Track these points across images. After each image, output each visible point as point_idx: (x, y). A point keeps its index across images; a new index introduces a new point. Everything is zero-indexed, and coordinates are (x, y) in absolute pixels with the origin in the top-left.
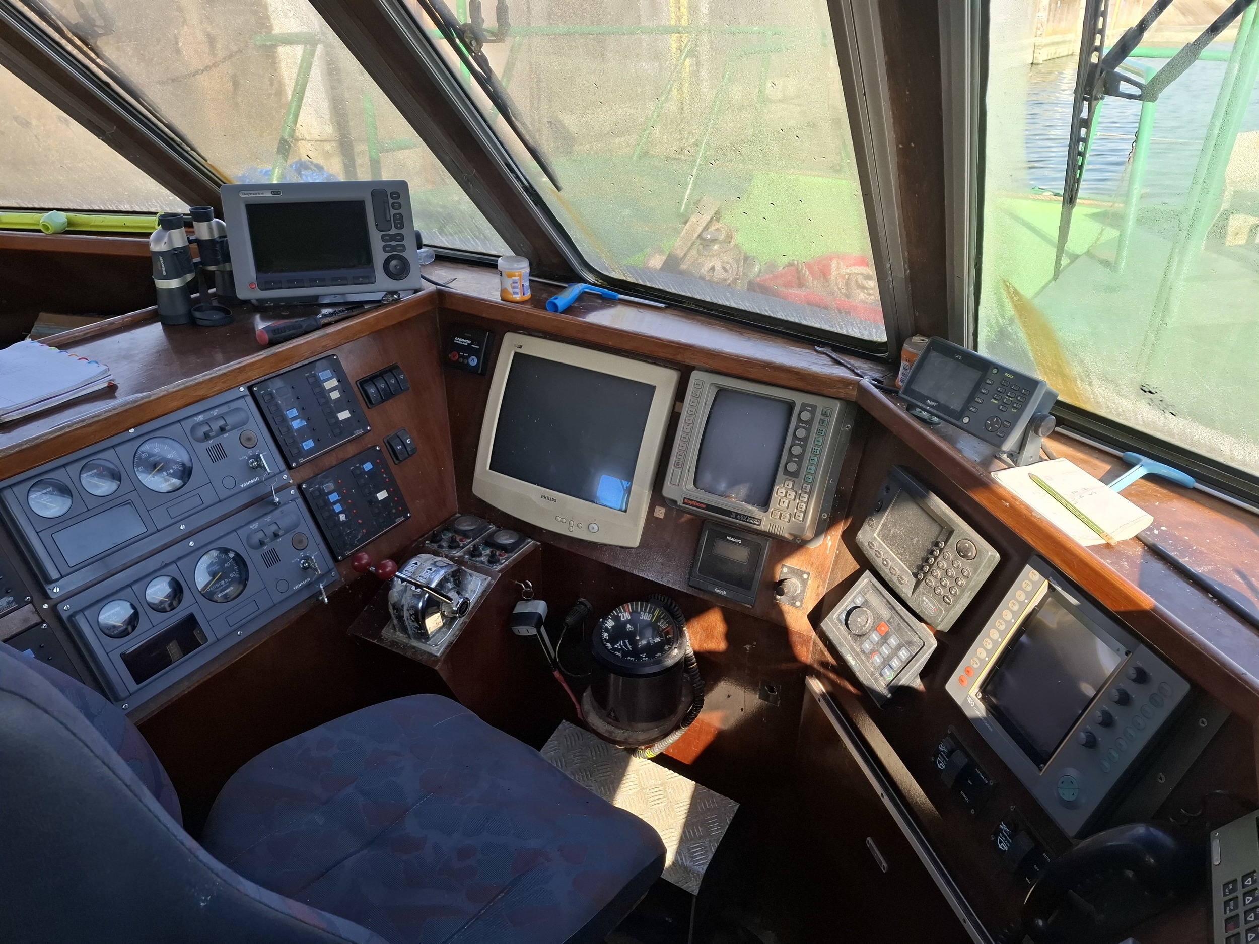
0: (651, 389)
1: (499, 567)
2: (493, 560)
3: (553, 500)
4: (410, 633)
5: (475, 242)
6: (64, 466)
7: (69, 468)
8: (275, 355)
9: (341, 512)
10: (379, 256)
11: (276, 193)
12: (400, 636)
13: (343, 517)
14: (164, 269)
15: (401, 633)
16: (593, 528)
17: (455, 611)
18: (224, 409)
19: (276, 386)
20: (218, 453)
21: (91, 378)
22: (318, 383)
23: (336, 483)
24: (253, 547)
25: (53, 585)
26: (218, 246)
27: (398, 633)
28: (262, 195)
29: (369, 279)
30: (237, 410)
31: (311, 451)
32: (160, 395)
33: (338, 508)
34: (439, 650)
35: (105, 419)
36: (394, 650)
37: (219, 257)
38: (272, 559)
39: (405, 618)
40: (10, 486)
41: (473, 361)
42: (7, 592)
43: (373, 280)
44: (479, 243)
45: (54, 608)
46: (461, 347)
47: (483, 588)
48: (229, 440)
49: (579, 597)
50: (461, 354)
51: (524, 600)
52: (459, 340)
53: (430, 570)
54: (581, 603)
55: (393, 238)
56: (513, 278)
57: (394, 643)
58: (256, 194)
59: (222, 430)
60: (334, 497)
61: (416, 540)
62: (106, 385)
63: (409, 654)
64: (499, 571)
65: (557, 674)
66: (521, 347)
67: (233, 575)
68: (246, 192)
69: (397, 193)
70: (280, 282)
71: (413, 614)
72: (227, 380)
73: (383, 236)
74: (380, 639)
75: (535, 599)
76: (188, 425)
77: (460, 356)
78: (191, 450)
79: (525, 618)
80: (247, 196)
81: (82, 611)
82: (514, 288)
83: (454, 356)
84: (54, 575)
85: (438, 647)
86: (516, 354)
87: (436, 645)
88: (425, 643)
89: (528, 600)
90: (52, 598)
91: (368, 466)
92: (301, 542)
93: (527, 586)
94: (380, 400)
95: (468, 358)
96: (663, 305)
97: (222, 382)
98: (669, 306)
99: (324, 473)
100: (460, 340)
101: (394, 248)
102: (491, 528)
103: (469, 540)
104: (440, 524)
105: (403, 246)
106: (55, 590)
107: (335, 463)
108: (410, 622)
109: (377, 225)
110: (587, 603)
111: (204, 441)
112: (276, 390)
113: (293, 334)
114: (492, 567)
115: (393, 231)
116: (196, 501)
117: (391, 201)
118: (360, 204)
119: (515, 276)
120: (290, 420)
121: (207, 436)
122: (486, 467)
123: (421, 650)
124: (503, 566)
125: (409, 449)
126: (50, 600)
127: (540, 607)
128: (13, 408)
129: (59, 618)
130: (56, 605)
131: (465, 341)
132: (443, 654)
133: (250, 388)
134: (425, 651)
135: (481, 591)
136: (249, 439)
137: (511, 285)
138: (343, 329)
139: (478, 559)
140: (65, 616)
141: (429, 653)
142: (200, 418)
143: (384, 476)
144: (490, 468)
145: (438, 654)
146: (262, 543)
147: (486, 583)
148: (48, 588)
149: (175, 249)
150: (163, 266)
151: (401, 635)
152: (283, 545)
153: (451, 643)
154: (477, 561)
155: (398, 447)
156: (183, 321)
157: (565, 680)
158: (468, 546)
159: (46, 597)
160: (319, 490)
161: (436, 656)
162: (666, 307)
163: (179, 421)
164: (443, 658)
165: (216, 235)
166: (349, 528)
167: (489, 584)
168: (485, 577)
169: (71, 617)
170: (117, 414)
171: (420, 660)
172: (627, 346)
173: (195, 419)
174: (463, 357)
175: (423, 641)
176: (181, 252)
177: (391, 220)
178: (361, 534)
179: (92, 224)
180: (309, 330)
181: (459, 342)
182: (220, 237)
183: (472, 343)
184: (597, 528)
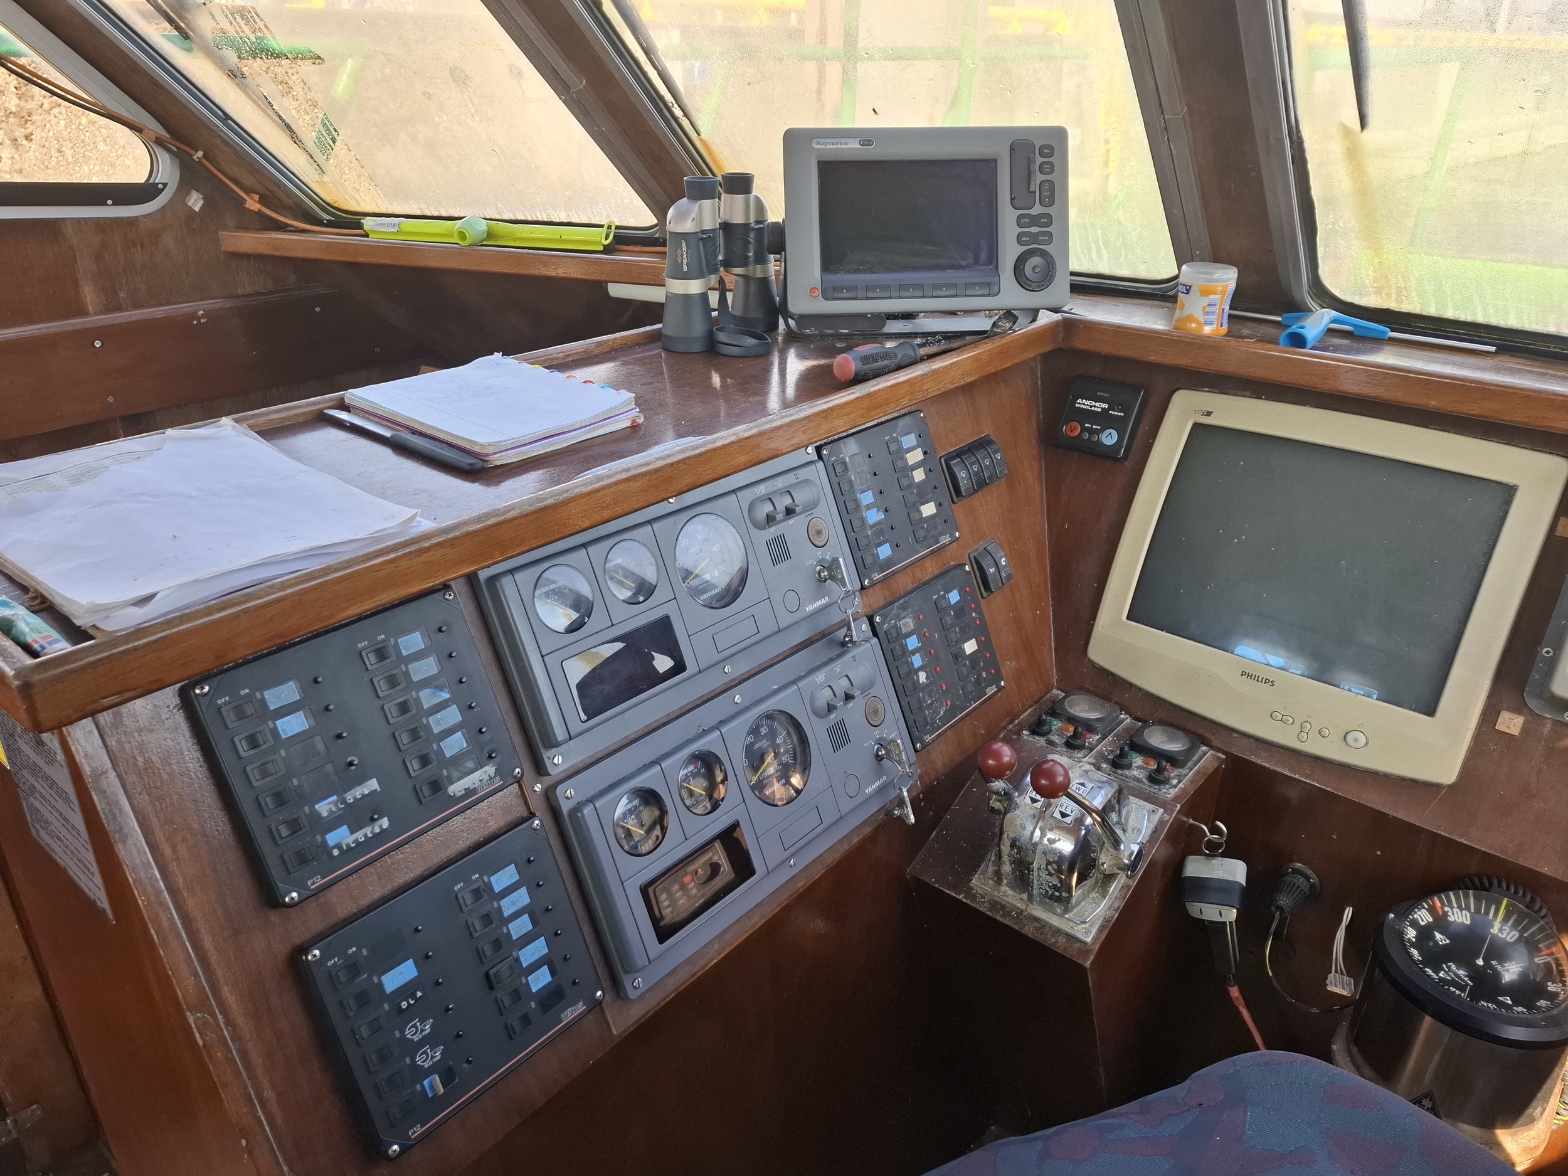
0: (1508, 492)
1: (1173, 792)
2: (1156, 778)
3: (1267, 681)
4: (1035, 892)
5: (1099, 252)
6: (584, 546)
7: (591, 549)
8: (869, 395)
9: (921, 669)
10: (1009, 250)
11: (866, 142)
12: (1009, 895)
13: (922, 677)
14: (685, 262)
15: (1012, 888)
16: (1356, 740)
17: (1125, 864)
18: (790, 479)
19: (850, 449)
20: (780, 551)
21: (611, 409)
22: (901, 453)
23: (917, 619)
24: (817, 714)
25: (554, 750)
26: (752, 235)
27: (1004, 888)
28: (845, 146)
29: (992, 288)
30: (807, 482)
31: (889, 563)
32: (728, 441)
33: (917, 660)
34: (1088, 932)
35: (656, 471)
36: (998, 918)
37: (751, 254)
38: (839, 736)
39: (1035, 865)
40: (511, 571)
41: (1109, 438)
42: (490, 757)
43: (996, 290)
44: (1106, 256)
45: (549, 795)
46: (1089, 415)
47: (1152, 826)
48: (793, 529)
49: (1292, 861)
50: (1087, 425)
51: (1206, 855)
52: (1083, 404)
53: (1083, 784)
54: (1297, 871)
55: (1035, 220)
56: (1211, 296)
57: (996, 905)
58: (837, 144)
59: (790, 512)
60: (912, 643)
61: (1005, 728)
62: (628, 424)
63: (1029, 930)
64: (1176, 799)
65: (1235, 992)
66: (1209, 414)
67: (786, 759)
68: (822, 141)
69: (1051, 148)
70: (856, 288)
71: (1054, 862)
72: (809, 430)
73: (1019, 217)
74: (969, 892)
75: (1223, 855)
76: (746, 496)
77: (1084, 430)
78: (747, 541)
79: (1203, 888)
80: (823, 147)
81: (591, 800)
82: (1208, 313)
83: (1072, 430)
84: (560, 734)
85: (1087, 925)
86: (1196, 426)
87: (1084, 922)
88: (1062, 915)
89: (1212, 856)
90: (550, 775)
91: (954, 597)
92: (876, 712)
93: (1215, 830)
94: (972, 490)
95: (1098, 432)
96: (1493, 349)
97: (804, 433)
98: (1502, 350)
99: (902, 601)
100: (1088, 402)
101: (1034, 238)
102: (1123, 721)
103: (1097, 737)
104: (1035, 703)
105: (1050, 234)
106: (556, 761)
107: (910, 587)
108: (1044, 875)
109: (1012, 199)
110: (1309, 872)
111: (765, 529)
112: (850, 457)
113: (887, 366)
114: (1160, 790)
115: (1037, 210)
116: (749, 628)
117: (1039, 160)
118: (990, 164)
119: (1215, 293)
120: (864, 509)
121: (770, 519)
122: (1121, 614)
123: (1051, 926)
124: (1177, 790)
125: (1003, 575)
126: (545, 778)
127: (1236, 871)
128: (509, 444)
129: (554, 811)
130: (554, 786)
131: (1097, 404)
132: (1095, 939)
133: (818, 449)
134: (1059, 930)
135: (1149, 832)
136: (819, 532)
137: (1204, 308)
138: (952, 364)
139: (1127, 772)
140: (565, 807)
141: (1067, 934)
142: (761, 490)
143: (974, 614)
144: (1128, 618)
145: (1089, 940)
146: (831, 708)
147: (1156, 818)
148: (546, 754)
149: (703, 232)
150: (685, 257)
151: (1010, 892)
152: (853, 714)
153: (1108, 921)
154: (1126, 777)
155: (991, 570)
156: (697, 347)
157: (1246, 1005)
158: (1098, 748)
159: (540, 768)
160: (895, 627)
161: (1085, 943)
162: (1496, 353)
163: (734, 491)
164: (1097, 947)
165: (752, 220)
166: (931, 697)
167: (1161, 822)
168: (1152, 807)
169: (577, 809)
170: (672, 464)
171: (1054, 944)
172: (1472, 409)
173: (756, 490)
174: (1092, 432)
175: (1059, 910)
176: (710, 237)
177: (1035, 192)
178: (944, 708)
179: (518, 235)
180: (904, 364)
181: (1085, 407)
182: (757, 222)
183: (1110, 408)
184: (1364, 741)
